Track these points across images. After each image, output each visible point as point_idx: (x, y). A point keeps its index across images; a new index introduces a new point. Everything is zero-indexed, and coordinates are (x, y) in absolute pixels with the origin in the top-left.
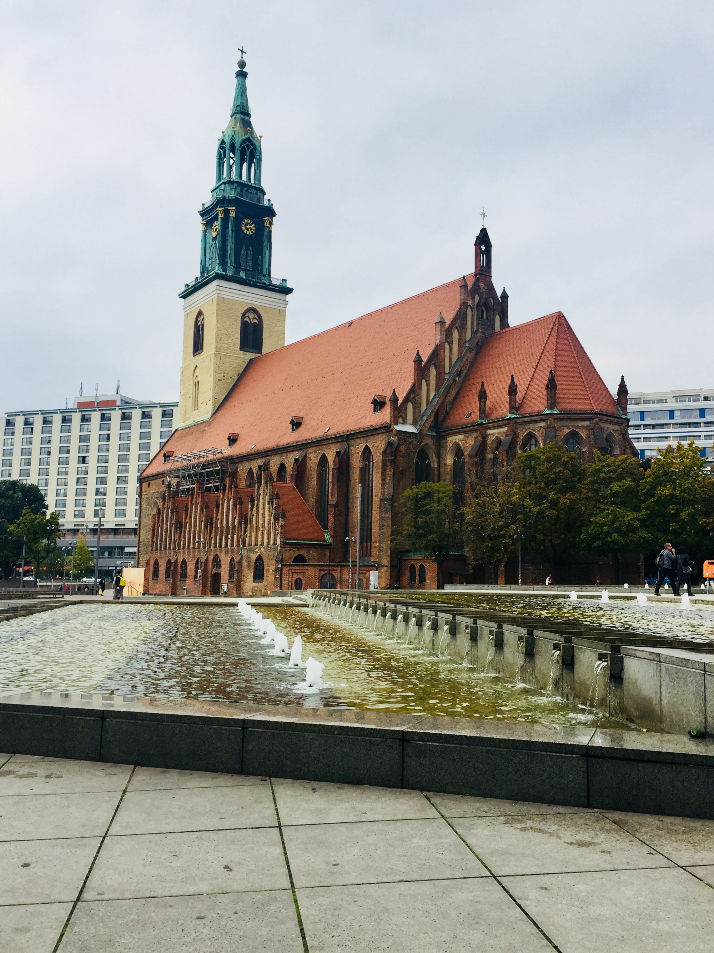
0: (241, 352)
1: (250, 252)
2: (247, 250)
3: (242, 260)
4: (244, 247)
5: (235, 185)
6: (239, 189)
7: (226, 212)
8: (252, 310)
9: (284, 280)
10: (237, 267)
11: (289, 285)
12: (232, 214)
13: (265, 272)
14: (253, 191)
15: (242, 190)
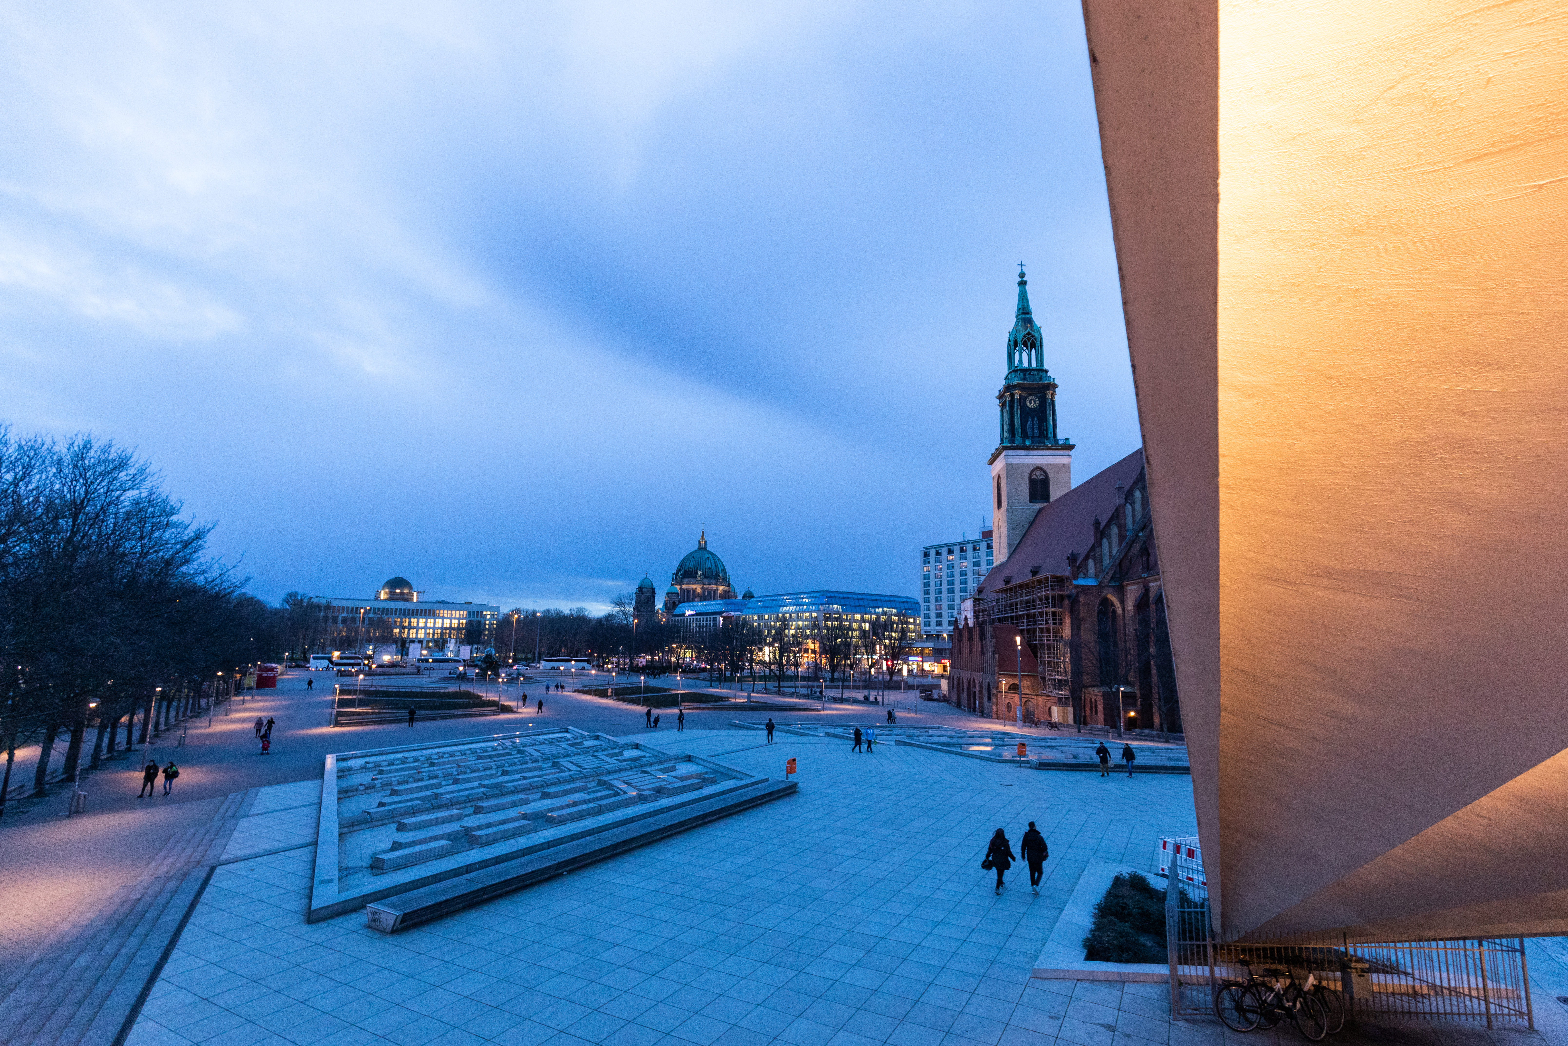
0: (1031, 504)
1: (1036, 421)
2: (1033, 421)
3: (1029, 430)
4: (1030, 419)
5: (1019, 372)
6: (1022, 375)
7: (1012, 395)
8: (1039, 468)
9: (1067, 439)
10: (1025, 435)
11: (1071, 442)
12: (1017, 397)
13: (1050, 435)
14: (1035, 372)
15: (1025, 375)
